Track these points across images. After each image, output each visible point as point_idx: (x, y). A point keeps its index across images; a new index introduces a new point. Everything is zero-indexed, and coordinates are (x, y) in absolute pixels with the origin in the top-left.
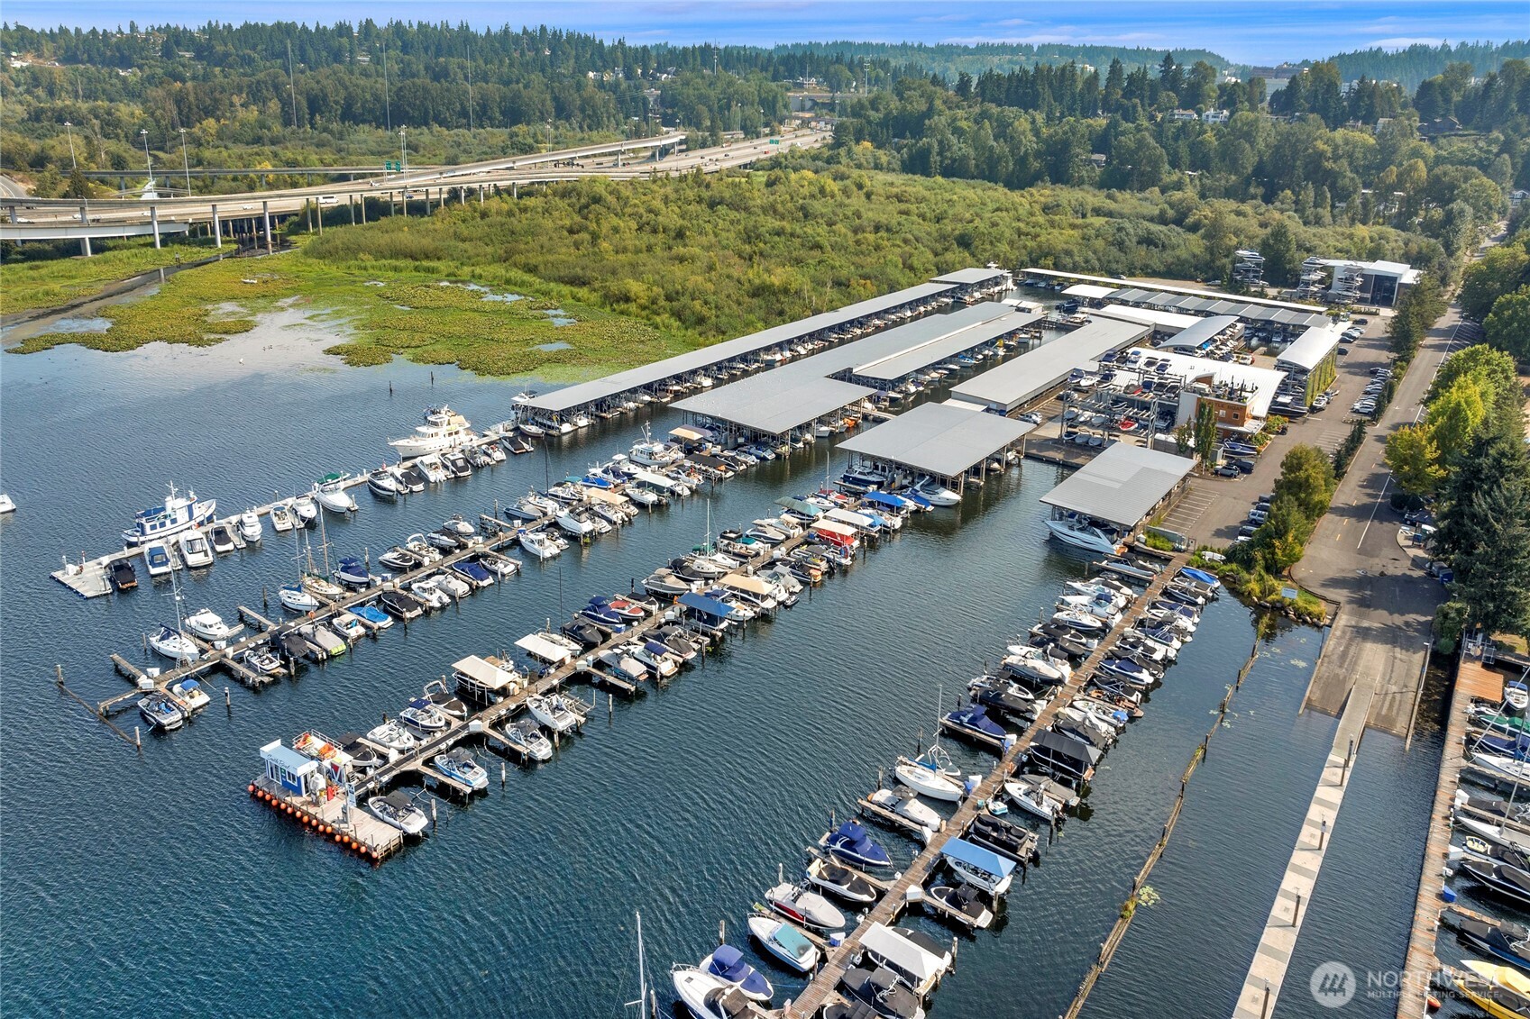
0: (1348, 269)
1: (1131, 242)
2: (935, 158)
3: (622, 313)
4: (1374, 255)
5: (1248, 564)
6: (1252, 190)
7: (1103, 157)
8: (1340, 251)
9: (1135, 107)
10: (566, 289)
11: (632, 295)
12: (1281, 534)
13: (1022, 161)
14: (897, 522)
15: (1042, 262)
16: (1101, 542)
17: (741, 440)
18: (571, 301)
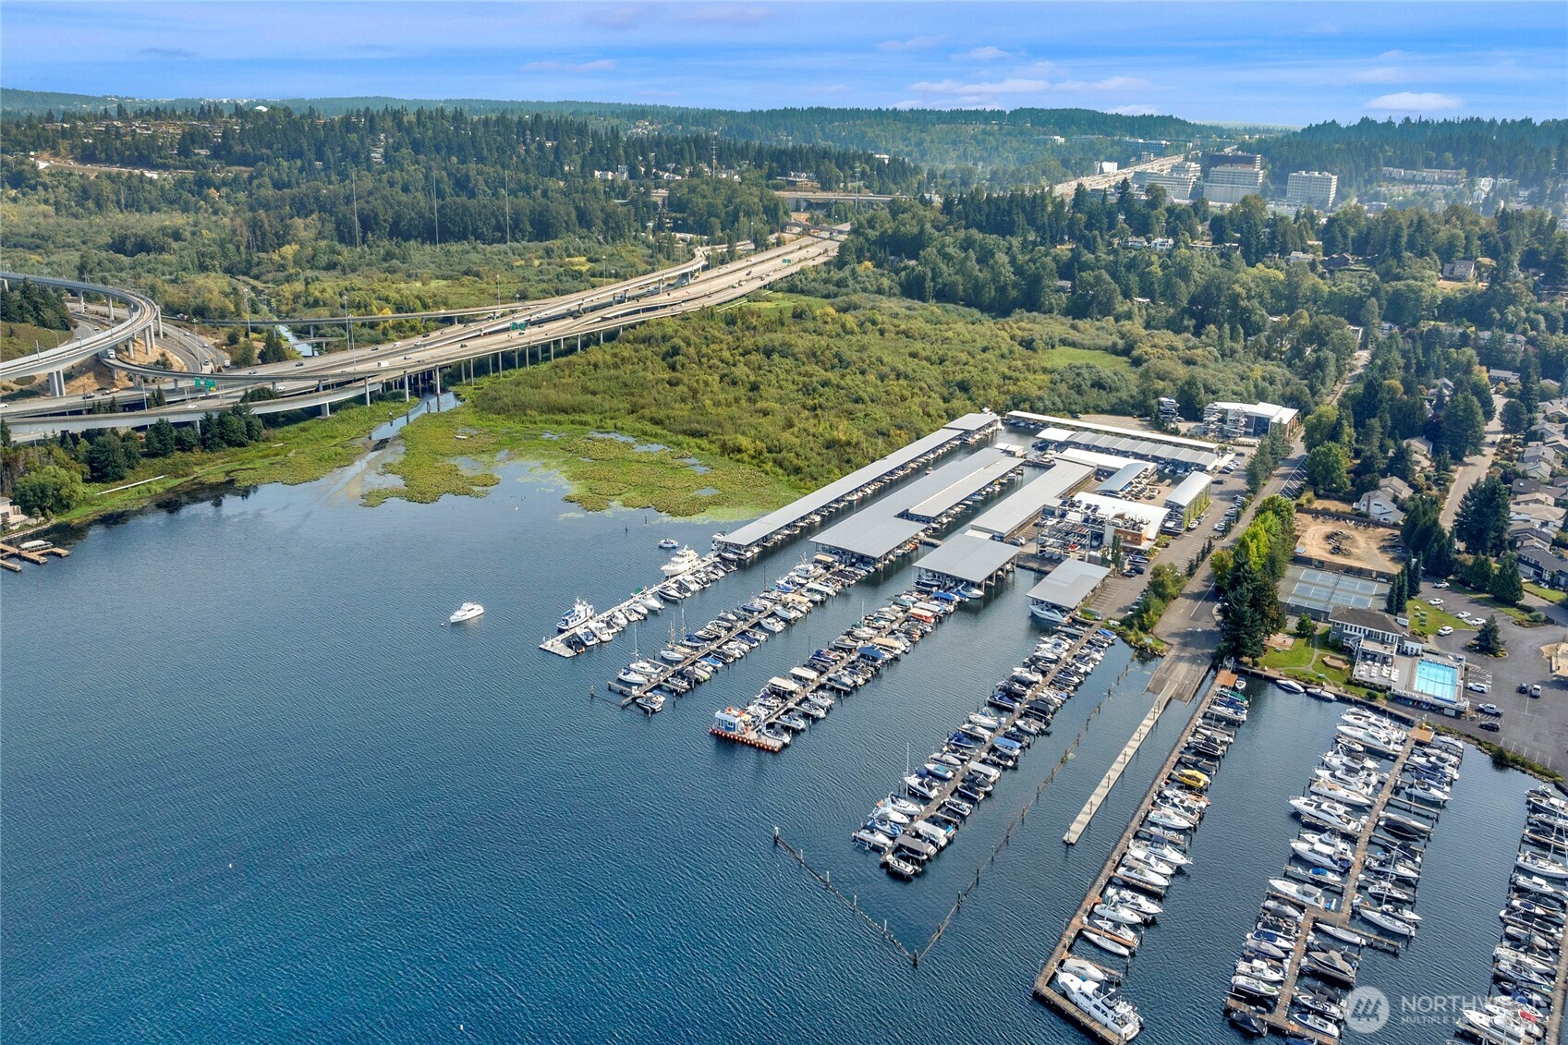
0: (1237, 413)
1: (1086, 387)
2: (929, 284)
3: (738, 461)
4: (1261, 396)
5: (1131, 627)
6: (1186, 322)
7: (1067, 284)
8: (1235, 394)
10: (692, 441)
11: (743, 448)
13: (1002, 289)
14: (951, 608)
15: (1021, 406)
16: (1057, 616)
17: (854, 560)
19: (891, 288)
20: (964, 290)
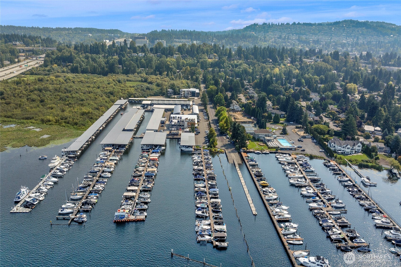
0: (188, 91)
1: (145, 89)
2: (79, 69)
3: (50, 124)
4: (189, 87)
5: (211, 147)
6: (157, 73)
7: (121, 66)
8: (183, 87)
9: (124, 53)
10: (29, 121)
12: (214, 142)
13: (103, 68)
14: (160, 154)
15: (131, 96)
16: (191, 149)
18: (31, 124)
19: (67, 71)
20: (90, 70)
